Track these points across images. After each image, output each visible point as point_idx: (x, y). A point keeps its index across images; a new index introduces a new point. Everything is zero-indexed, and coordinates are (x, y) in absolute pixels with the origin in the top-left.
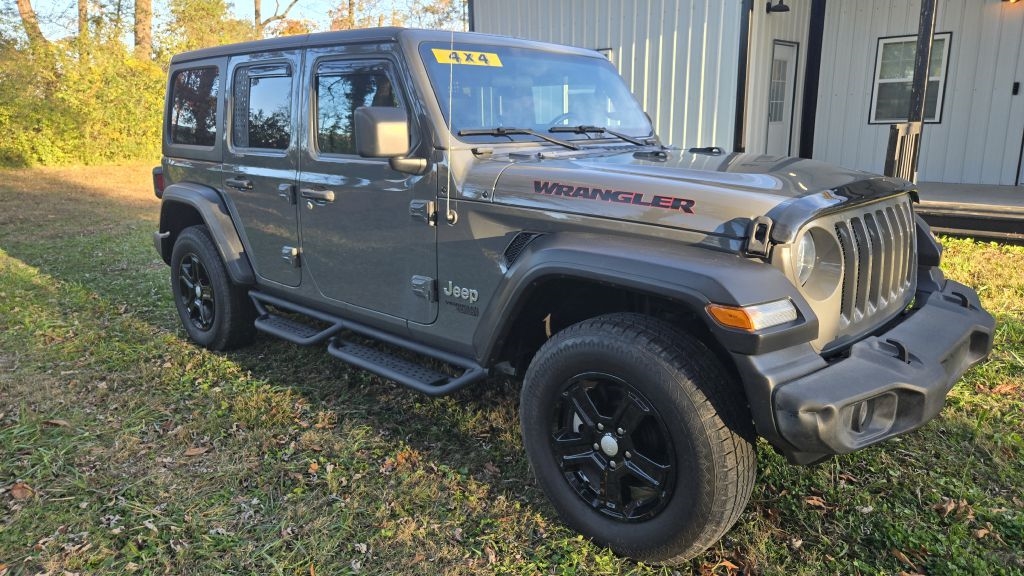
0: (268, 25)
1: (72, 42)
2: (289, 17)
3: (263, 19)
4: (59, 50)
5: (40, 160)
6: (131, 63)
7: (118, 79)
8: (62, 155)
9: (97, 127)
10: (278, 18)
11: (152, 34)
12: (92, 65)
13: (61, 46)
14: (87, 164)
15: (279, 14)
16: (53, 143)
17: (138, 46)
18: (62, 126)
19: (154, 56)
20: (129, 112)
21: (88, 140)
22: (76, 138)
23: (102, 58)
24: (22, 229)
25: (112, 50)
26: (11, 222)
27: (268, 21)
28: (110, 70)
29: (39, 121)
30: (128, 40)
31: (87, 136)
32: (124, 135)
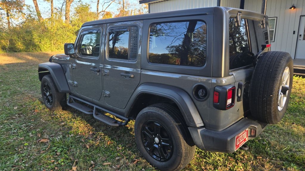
0: (100, 13)
1: (49, 19)
2: (106, 11)
3: (99, 11)
4: (46, 21)
5: (41, 50)
6: (64, 24)
7: (61, 29)
8: (46, 49)
9: (55, 41)
10: (103, 11)
11: (70, 16)
12: (54, 25)
13: (46, 20)
14: (52, 51)
15: (103, 10)
16: (44, 45)
17: (66, 20)
18: (46, 41)
19: (70, 22)
20: (63, 37)
21: (53, 45)
22: (49, 44)
23: (57, 23)
24: (36, 67)
25: (59, 21)
26: (33, 65)
27: (100, 12)
28: (59, 26)
29: (40, 40)
30: (64, 18)
31: (52, 44)
32: (62, 44)
